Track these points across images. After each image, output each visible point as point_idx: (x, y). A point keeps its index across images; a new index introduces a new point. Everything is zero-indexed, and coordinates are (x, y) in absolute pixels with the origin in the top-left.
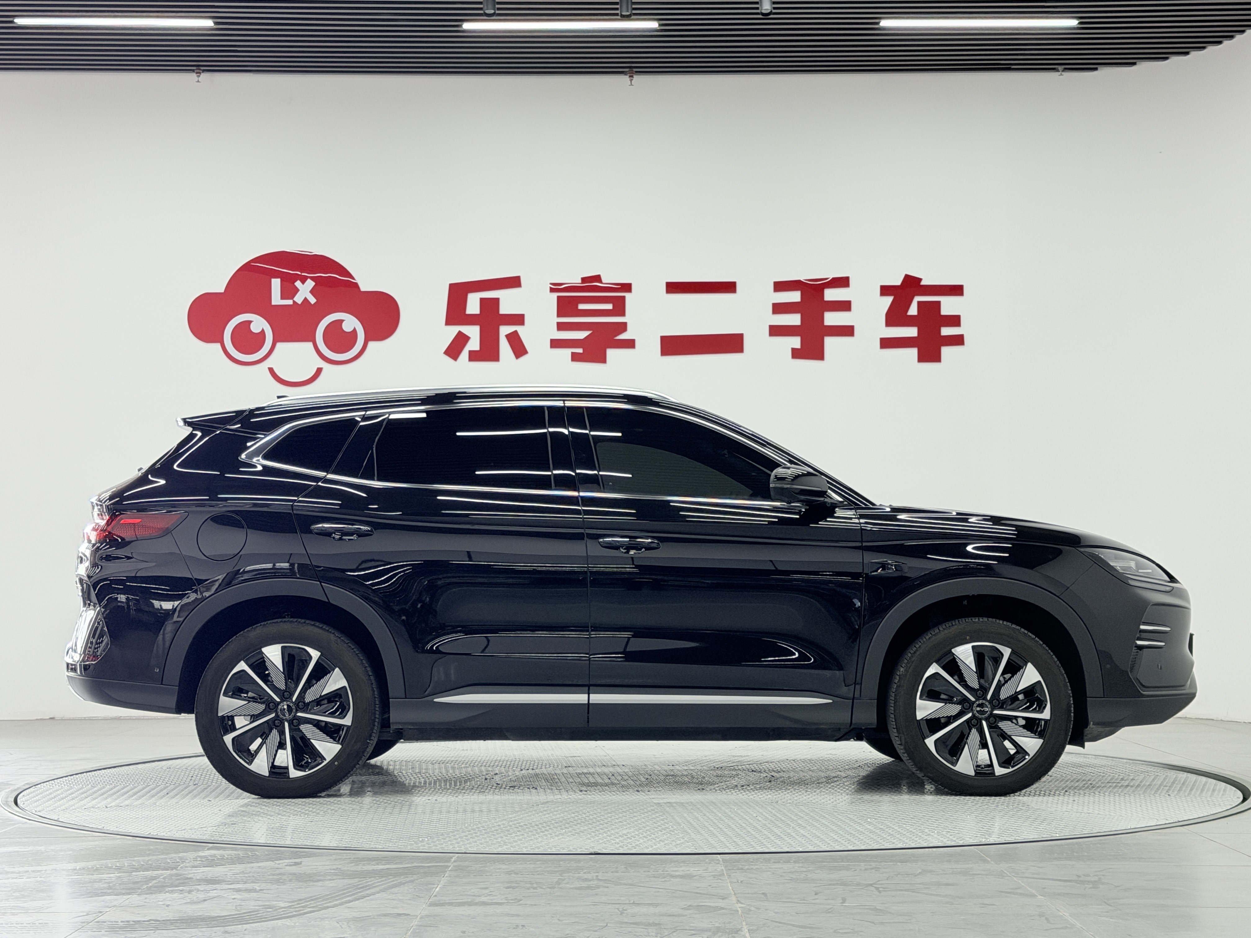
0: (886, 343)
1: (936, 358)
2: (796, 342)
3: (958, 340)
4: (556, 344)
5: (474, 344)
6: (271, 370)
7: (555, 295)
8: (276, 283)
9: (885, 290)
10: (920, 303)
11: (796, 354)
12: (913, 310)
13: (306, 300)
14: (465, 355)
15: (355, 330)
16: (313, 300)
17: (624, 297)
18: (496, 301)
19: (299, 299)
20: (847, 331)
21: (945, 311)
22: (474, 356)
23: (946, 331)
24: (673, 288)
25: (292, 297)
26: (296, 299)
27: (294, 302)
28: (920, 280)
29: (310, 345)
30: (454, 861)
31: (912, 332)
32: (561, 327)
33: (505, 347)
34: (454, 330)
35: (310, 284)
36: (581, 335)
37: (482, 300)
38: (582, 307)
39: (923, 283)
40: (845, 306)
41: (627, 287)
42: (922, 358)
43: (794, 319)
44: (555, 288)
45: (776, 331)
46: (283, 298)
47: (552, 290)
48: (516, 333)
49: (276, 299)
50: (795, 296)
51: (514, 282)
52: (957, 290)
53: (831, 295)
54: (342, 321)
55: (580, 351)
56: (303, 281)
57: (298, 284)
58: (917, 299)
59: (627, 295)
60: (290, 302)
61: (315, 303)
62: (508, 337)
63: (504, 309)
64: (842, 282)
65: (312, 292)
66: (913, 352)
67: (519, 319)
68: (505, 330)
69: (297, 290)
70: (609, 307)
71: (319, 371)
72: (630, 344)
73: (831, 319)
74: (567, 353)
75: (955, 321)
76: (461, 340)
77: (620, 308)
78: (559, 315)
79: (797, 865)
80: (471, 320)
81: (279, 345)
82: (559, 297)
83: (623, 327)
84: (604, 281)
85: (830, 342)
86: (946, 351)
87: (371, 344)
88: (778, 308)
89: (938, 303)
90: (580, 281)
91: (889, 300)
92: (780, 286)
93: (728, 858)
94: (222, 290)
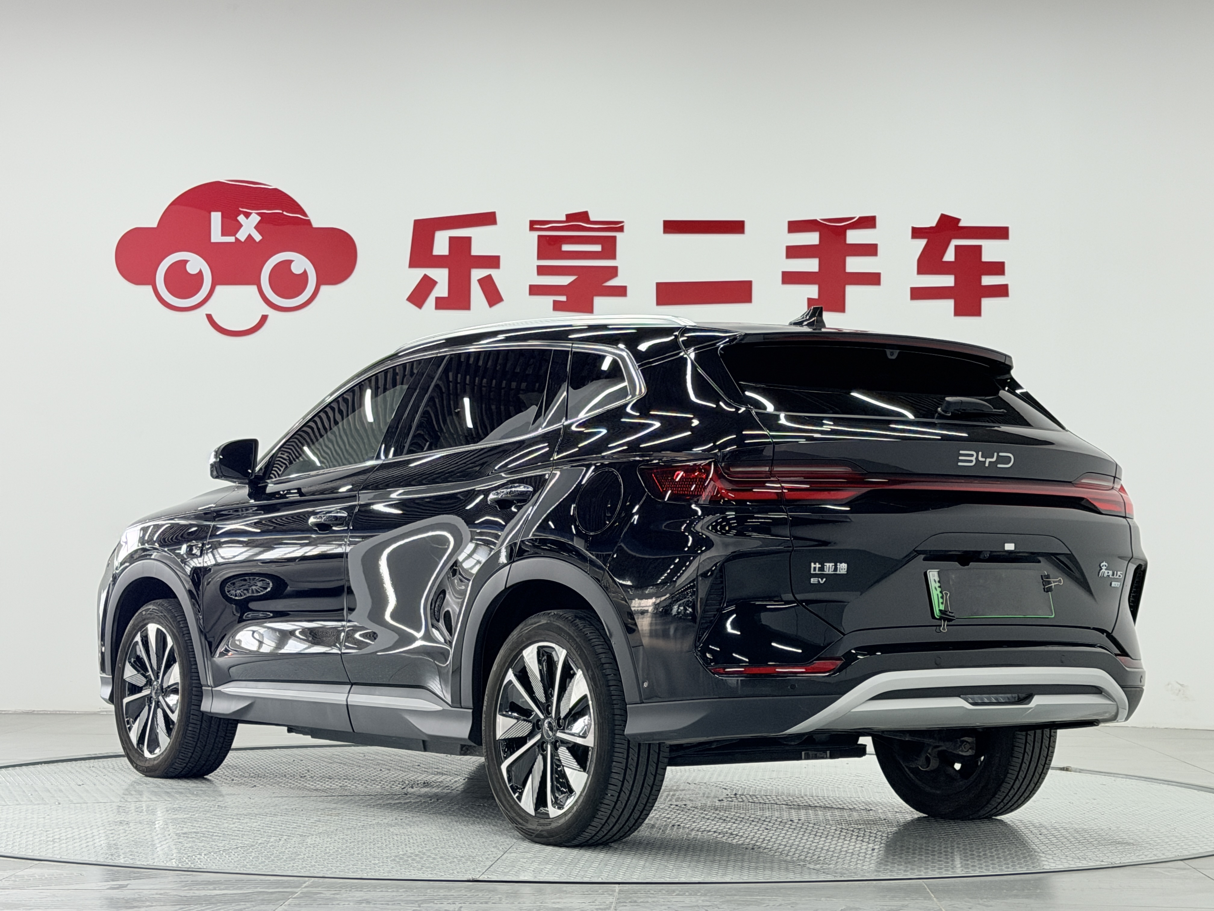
0: (918, 294)
1: (977, 312)
2: (812, 291)
3: (1002, 291)
4: (535, 290)
5: (442, 290)
6: (209, 317)
7: (536, 234)
8: (216, 218)
9: (917, 233)
10: (957, 247)
11: (813, 305)
12: (950, 256)
13: (250, 237)
14: (431, 302)
15: (305, 272)
16: (258, 237)
17: (614, 238)
18: (467, 241)
19: (242, 235)
20: (873, 279)
21: (987, 257)
22: (441, 304)
23: (987, 280)
24: (672, 227)
25: (234, 234)
26: (238, 236)
27: (237, 239)
28: (958, 220)
29: (254, 288)
30: (306, 887)
31: (948, 281)
32: (542, 271)
33: (477, 294)
34: (419, 273)
35: (255, 218)
36: (565, 280)
37: (452, 239)
38: (566, 248)
39: (961, 224)
40: (870, 250)
41: (618, 227)
42: (958, 312)
43: (811, 265)
44: (536, 226)
45: (789, 278)
46: (223, 234)
47: (532, 228)
48: (489, 277)
49: (216, 236)
50: (812, 238)
51: (488, 219)
52: (1001, 233)
53: (854, 237)
54: (291, 262)
55: (563, 298)
56: (247, 215)
57: (241, 218)
58: (955, 242)
59: (618, 235)
60: (231, 239)
61: (260, 241)
62: (480, 281)
63: (476, 251)
64: (868, 222)
65: (257, 228)
66: (949, 304)
67: (493, 262)
68: (477, 274)
69: (241, 226)
70: (597, 248)
71: (264, 318)
72: (621, 291)
73: (854, 264)
74: (548, 301)
75: (998, 268)
76: (427, 285)
77: (609, 249)
78: (540, 257)
79: (703, 898)
80: (438, 262)
81: (219, 289)
82: (539, 237)
83: (613, 272)
84: (592, 219)
86: (987, 304)
87: (324, 289)
88: (793, 252)
89: (979, 248)
90: (564, 219)
91: (921, 243)
92: (795, 227)
93: (626, 888)
94: (155, 225)
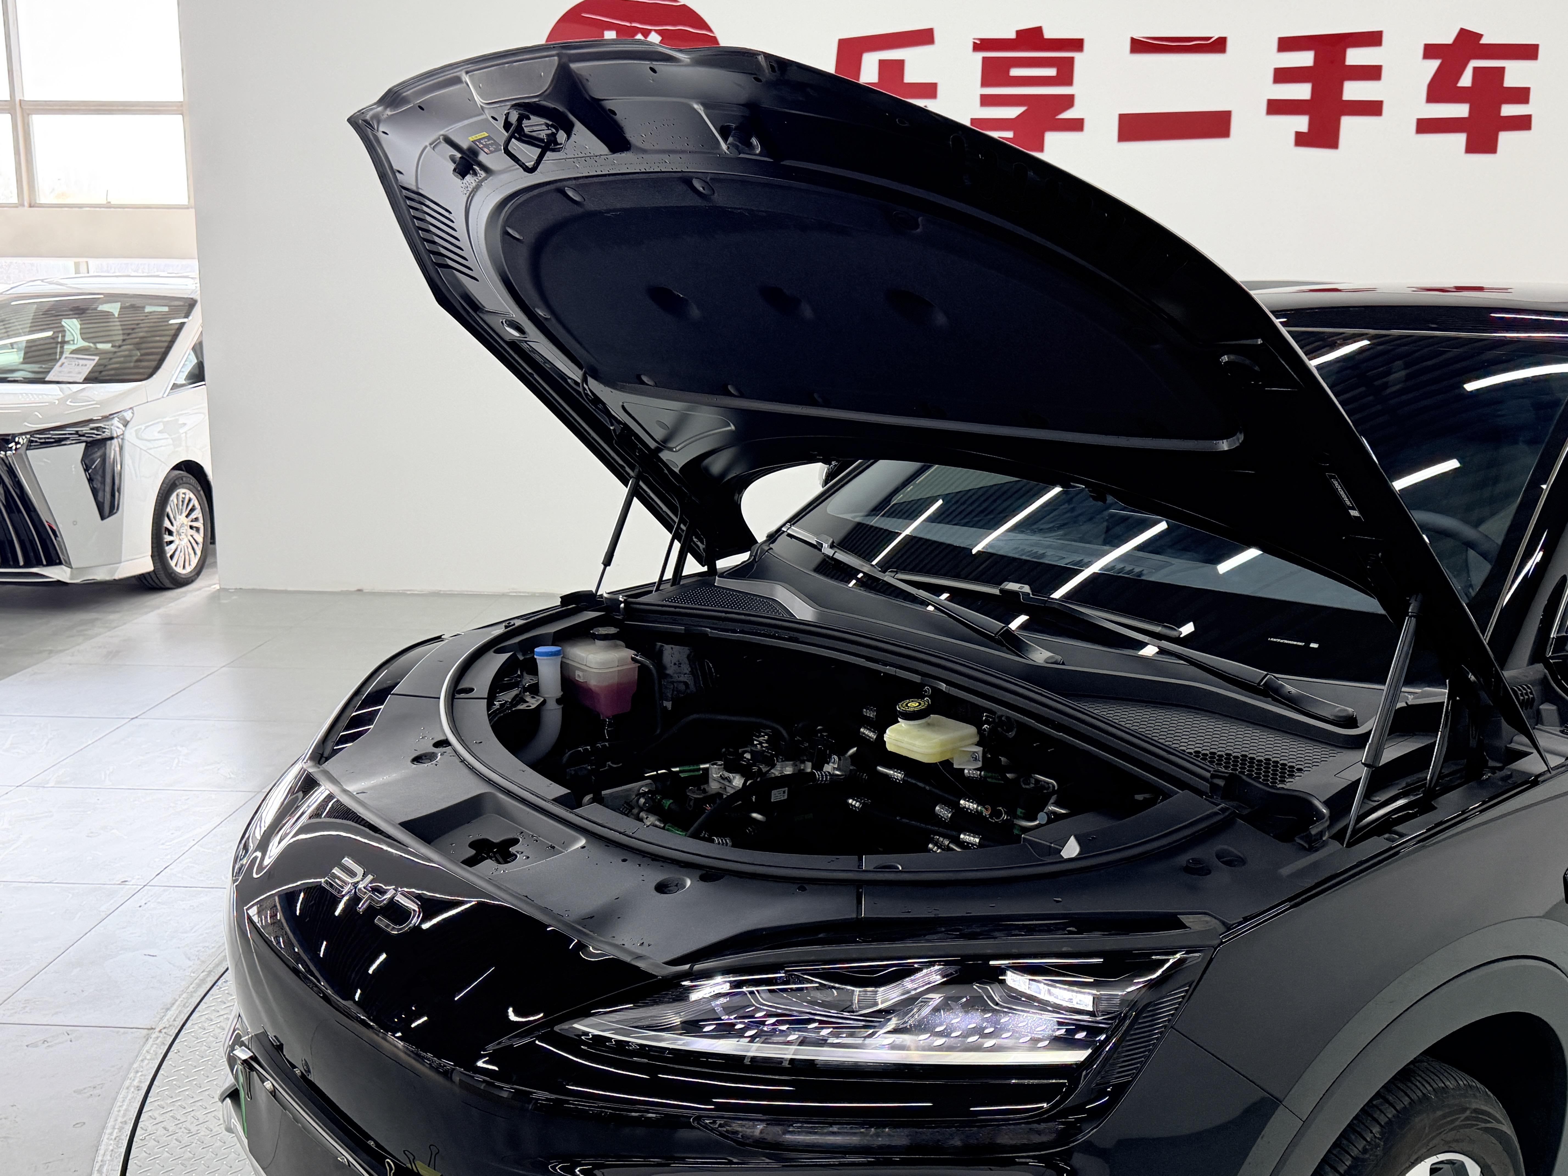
0: (1425, 126)
1: (1491, 148)
2: (1301, 123)
3: (1523, 123)
7: (980, 55)
9: (1430, 51)
10: (1475, 69)
11: (1301, 140)
12: (1466, 80)
17: (1072, 59)
18: (900, 64)
20: (1373, 108)
21: (1510, 82)
23: (1508, 110)
24: (1139, 46)
28: (1480, 36)
31: (1461, 110)
32: (986, 101)
35: (654, 39)
36: (1012, 112)
37: (882, 62)
38: (1015, 72)
39: (1483, 41)
40: (1373, 73)
41: (1077, 45)
42: (1471, 148)
43: (1302, 91)
44: (981, 45)
45: (1276, 107)
47: (976, 48)
50: (1305, 59)
51: (924, 37)
52: (1528, 52)
53: (1355, 57)
55: (1011, 134)
56: (645, 36)
57: (638, 39)
58: (1473, 64)
59: (1076, 55)
63: (910, 76)
64: (1373, 39)
66: (1460, 139)
67: (930, 90)
70: (1051, 72)
72: (1077, 125)
73: (1353, 91)
75: (1521, 95)
77: (1066, 74)
78: (985, 83)
82: (985, 59)
83: (1068, 101)
84: (1045, 36)
85: (1349, 124)
86: (1505, 138)
88: (1283, 76)
89: (1502, 69)
90: (1015, 36)
91: (1434, 65)
92: (1287, 44)
94: (542, 43)
